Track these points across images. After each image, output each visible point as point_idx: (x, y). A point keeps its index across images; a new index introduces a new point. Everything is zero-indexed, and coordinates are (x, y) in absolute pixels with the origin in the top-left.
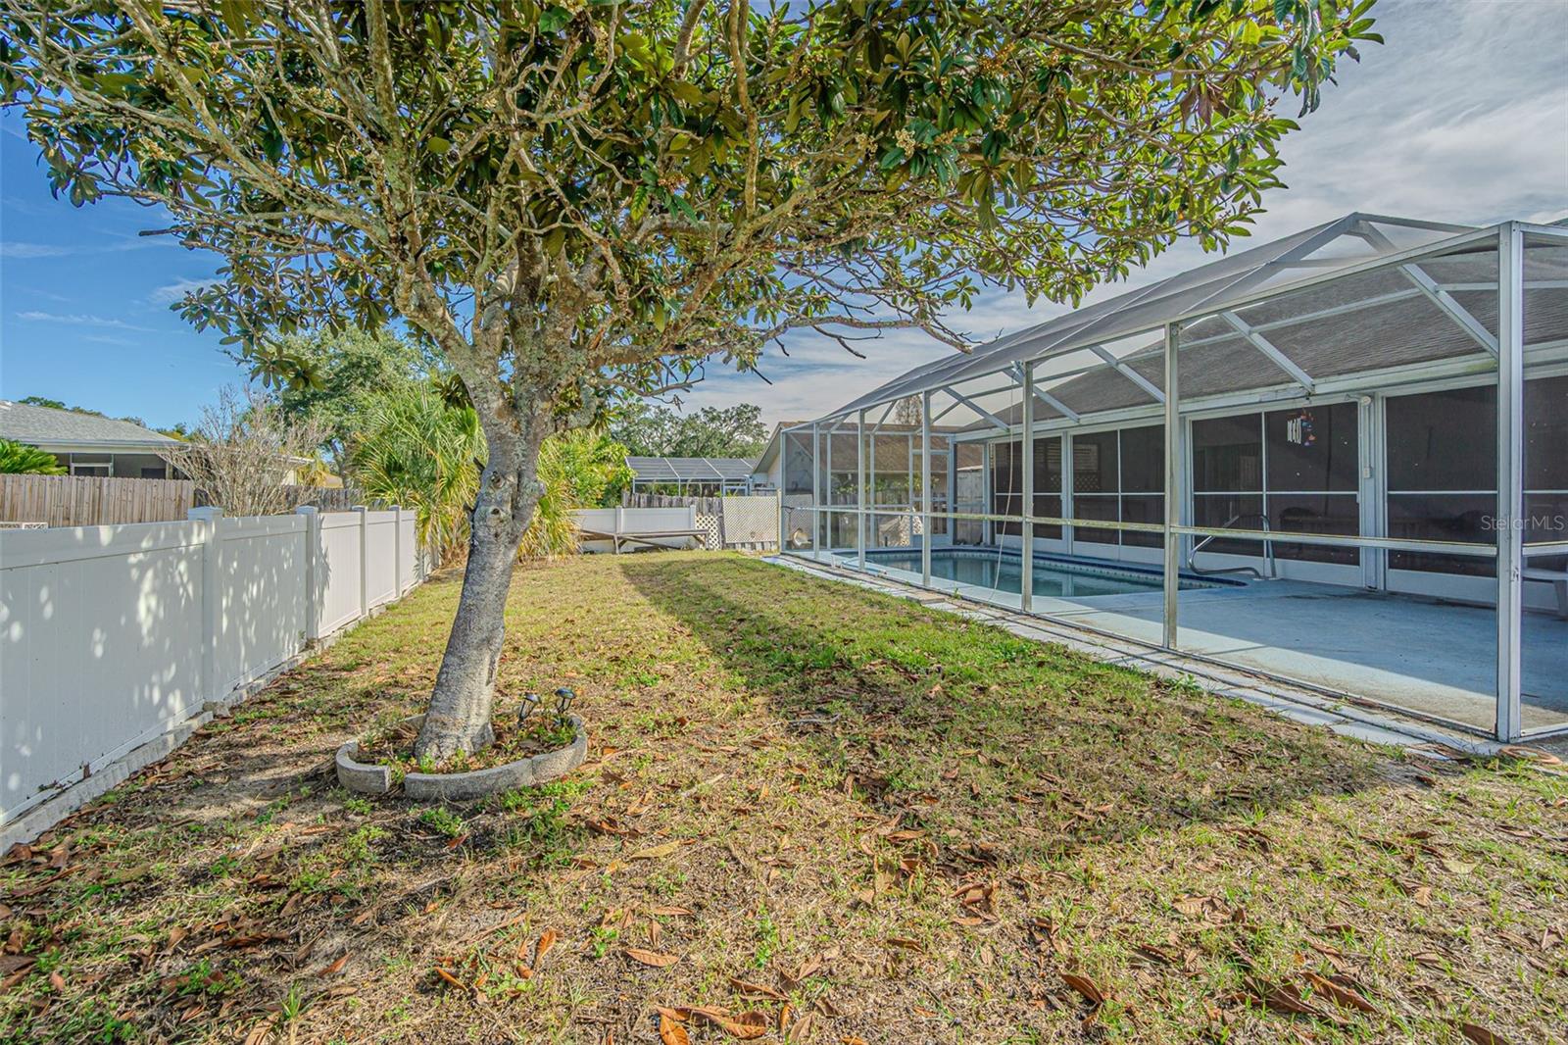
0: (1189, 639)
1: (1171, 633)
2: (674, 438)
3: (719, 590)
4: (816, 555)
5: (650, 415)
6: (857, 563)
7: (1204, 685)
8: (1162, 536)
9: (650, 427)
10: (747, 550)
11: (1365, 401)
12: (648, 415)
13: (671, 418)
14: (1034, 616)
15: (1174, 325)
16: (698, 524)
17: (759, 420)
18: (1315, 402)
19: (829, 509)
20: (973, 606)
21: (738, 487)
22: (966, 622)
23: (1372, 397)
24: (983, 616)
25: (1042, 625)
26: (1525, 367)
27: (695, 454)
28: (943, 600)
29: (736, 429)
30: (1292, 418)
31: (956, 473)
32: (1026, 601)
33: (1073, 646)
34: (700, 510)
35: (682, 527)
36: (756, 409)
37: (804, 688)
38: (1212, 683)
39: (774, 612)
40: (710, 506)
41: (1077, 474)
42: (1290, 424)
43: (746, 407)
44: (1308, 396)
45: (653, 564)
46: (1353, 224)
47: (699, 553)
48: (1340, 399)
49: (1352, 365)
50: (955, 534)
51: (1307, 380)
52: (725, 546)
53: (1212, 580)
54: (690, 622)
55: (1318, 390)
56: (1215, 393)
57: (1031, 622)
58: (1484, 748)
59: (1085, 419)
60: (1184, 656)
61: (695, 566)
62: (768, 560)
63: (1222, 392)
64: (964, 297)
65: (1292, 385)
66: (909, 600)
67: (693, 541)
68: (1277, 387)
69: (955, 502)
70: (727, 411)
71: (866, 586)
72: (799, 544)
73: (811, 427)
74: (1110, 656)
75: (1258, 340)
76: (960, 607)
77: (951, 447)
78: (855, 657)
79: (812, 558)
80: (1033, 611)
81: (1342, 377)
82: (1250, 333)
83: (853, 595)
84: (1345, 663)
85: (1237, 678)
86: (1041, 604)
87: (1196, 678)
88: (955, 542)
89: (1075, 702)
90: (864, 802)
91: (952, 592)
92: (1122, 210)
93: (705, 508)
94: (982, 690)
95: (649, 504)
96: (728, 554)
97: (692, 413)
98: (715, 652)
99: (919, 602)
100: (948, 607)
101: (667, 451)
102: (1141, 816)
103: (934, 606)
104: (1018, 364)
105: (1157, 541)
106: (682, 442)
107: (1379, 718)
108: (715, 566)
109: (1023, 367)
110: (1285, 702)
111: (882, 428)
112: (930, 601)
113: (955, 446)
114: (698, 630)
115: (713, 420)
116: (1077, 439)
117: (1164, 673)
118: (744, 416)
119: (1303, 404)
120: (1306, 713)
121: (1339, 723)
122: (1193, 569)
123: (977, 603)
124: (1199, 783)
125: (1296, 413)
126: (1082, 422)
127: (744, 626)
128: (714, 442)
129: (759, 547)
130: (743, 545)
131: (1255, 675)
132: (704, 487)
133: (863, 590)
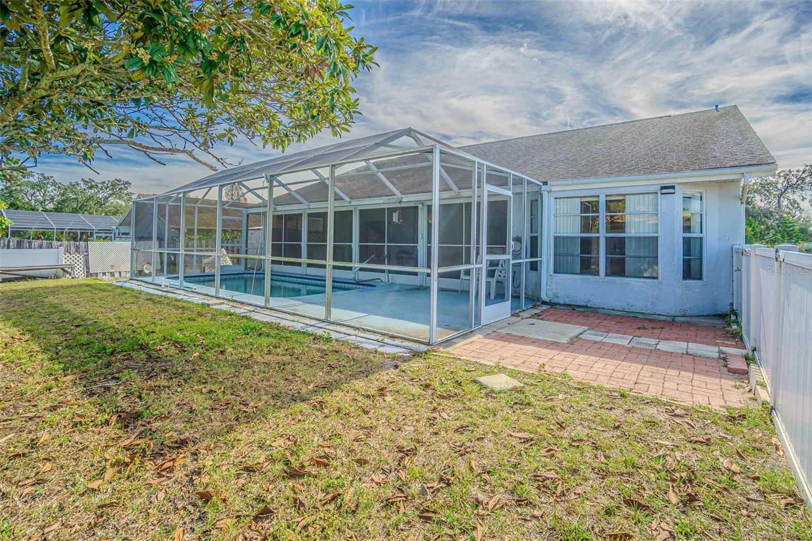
0: (338, 314)
1: (329, 313)
2: (56, 198)
3: (71, 307)
4: (153, 279)
5: (34, 179)
6: (178, 284)
7: (334, 335)
8: (326, 265)
9: (33, 188)
10: (108, 277)
11: (420, 206)
12: (31, 179)
13: (54, 184)
14: (271, 309)
15: (333, 166)
16: (64, 260)
17: (129, 190)
18: (403, 205)
19: (165, 251)
20: (240, 306)
21: (107, 235)
22: (231, 315)
23: (423, 205)
24: (242, 311)
25: (273, 313)
26: (440, 199)
27: (75, 211)
28: (223, 303)
29: (111, 195)
30: (395, 211)
31: (247, 230)
32: (267, 301)
33: (284, 323)
34: (68, 251)
35: (52, 262)
36: (127, 183)
37: (108, 365)
38: (338, 334)
39: (108, 319)
40: (77, 248)
41: (310, 233)
42: (394, 214)
43: (120, 181)
44: (400, 202)
45: (16, 291)
46: (409, 132)
47: (65, 281)
48: (412, 205)
49: (415, 191)
50: (246, 264)
51: (399, 195)
52: (89, 274)
53: (363, 285)
54: (30, 331)
55: (403, 200)
56: (367, 197)
57: (268, 312)
58: (423, 348)
59: (312, 205)
60: (333, 323)
61: (54, 291)
62: (119, 284)
63: (369, 197)
64: (230, 138)
65: (394, 197)
66: (203, 304)
67: (60, 272)
68: (390, 197)
69: (247, 246)
70: (104, 183)
71: (179, 297)
72: (147, 272)
73: (152, 199)
74: (299, 326)
75: (380, 175)
76: (232, 306)
77: (245, 216)
78: (151, 342)
79: (150, 281)
80: (269, 306)
81: (412, 195)
82: (378, 172)
83: (168, 304)
84: (395, 319)
85: (351, 331)
86: (275, 302)
87: (332, 333)
88: (246, 269)
89: (269, 352)
90: (119, 429)
91: (230, 298)
92: (300, 109)
93: (73, 249)
94: (222, 352)
95: (19, 246)
96: (90, 281)
97: (73, 182)
98: (45, 350)
99: (208, 305)
100: (225, 307)
101: (51, 206)
102: (275, 405)
103: (215, 307)
104: (266, 175)
105: (324, 266)
106: (63, 201)
107: (397, 342)
108: (73, 290)
109: (269, 178)
110: (365, 340)
111: (204, 201)
112: (215, 304)
113: (248, 215)
114: (35, 335)
115: (91, 187)
116: (309, 215)
117: (320, 332)
118: (117, 187)
119: (398, 205)
120: (371, 344)
121: (381, 346)
122: (354, 279)
123: (242, 303)
124: (308, 384)
125: (395, 210)
126: (311, 207)
127: (79, 330)
128: (91, 203)
129: (117, 275)
130: (104, 274)
131: (358, 329)
132: (82, 234)
133: (177, 300)
